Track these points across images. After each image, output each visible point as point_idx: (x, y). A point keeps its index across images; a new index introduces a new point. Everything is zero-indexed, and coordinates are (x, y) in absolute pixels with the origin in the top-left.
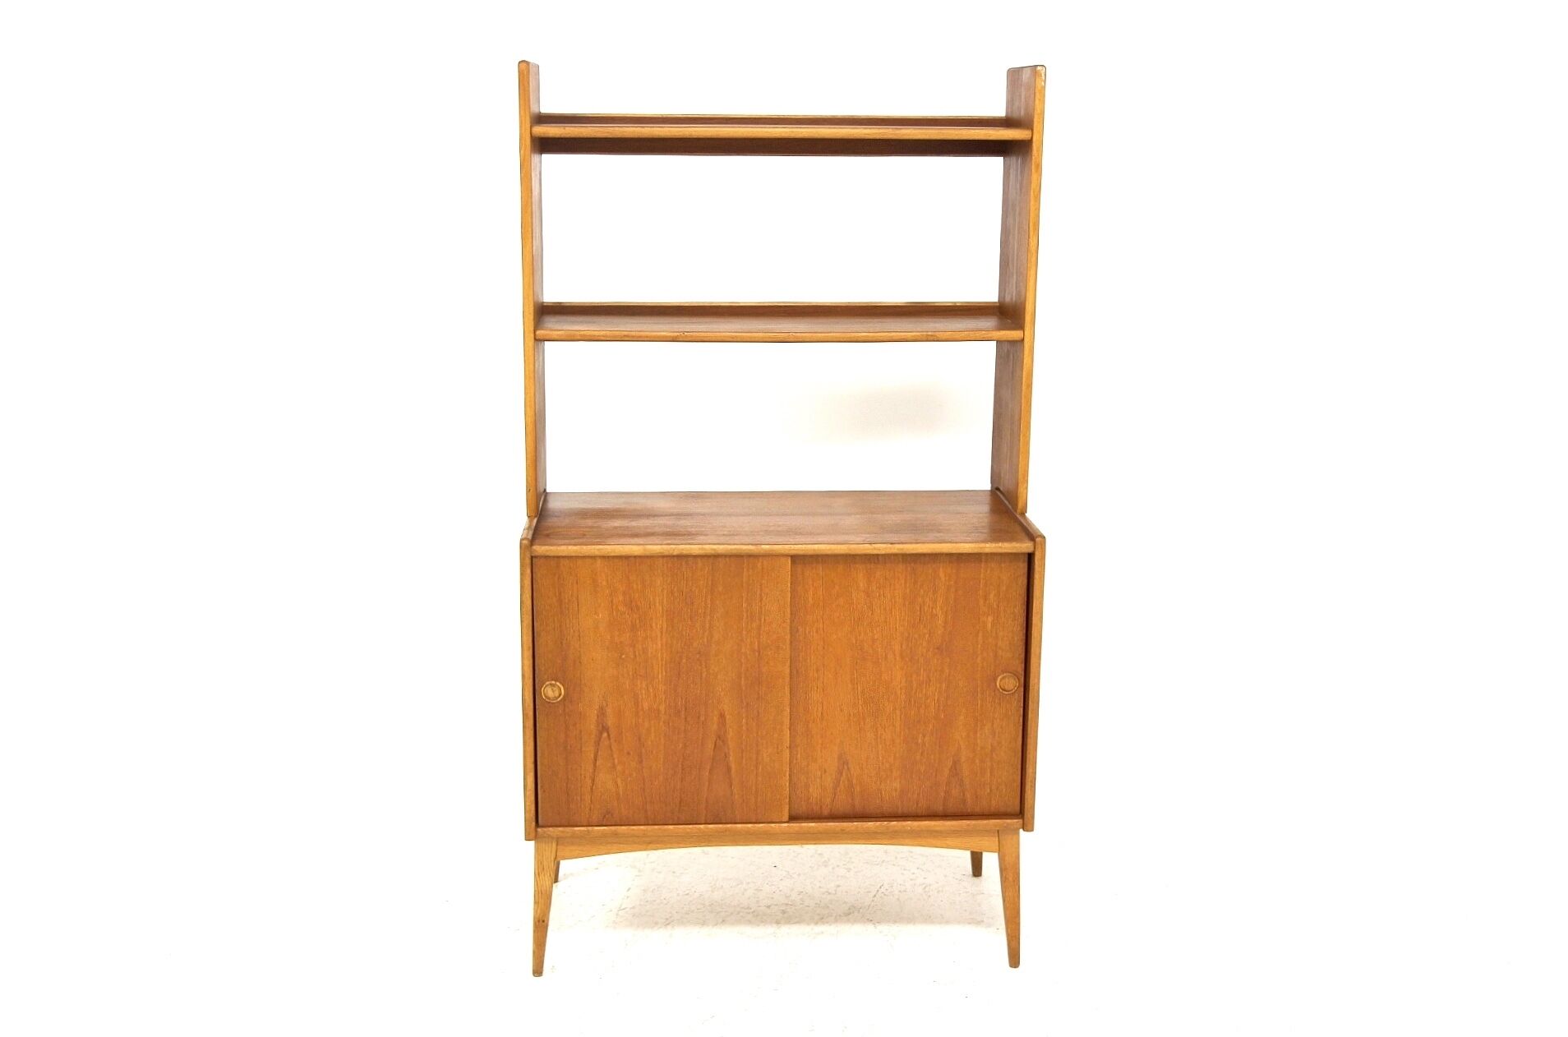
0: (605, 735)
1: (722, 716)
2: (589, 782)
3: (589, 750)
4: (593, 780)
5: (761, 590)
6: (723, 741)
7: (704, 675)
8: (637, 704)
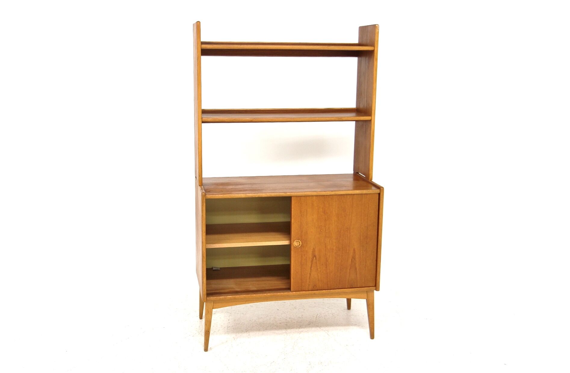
0: (315, 258)
1: (354, 250)
2: (309, 275)
3: (309, 264)
4: (310, 274)
5: (368, 206)
6: (354, 259)
7: (349, 236)
8: (326, 247)
